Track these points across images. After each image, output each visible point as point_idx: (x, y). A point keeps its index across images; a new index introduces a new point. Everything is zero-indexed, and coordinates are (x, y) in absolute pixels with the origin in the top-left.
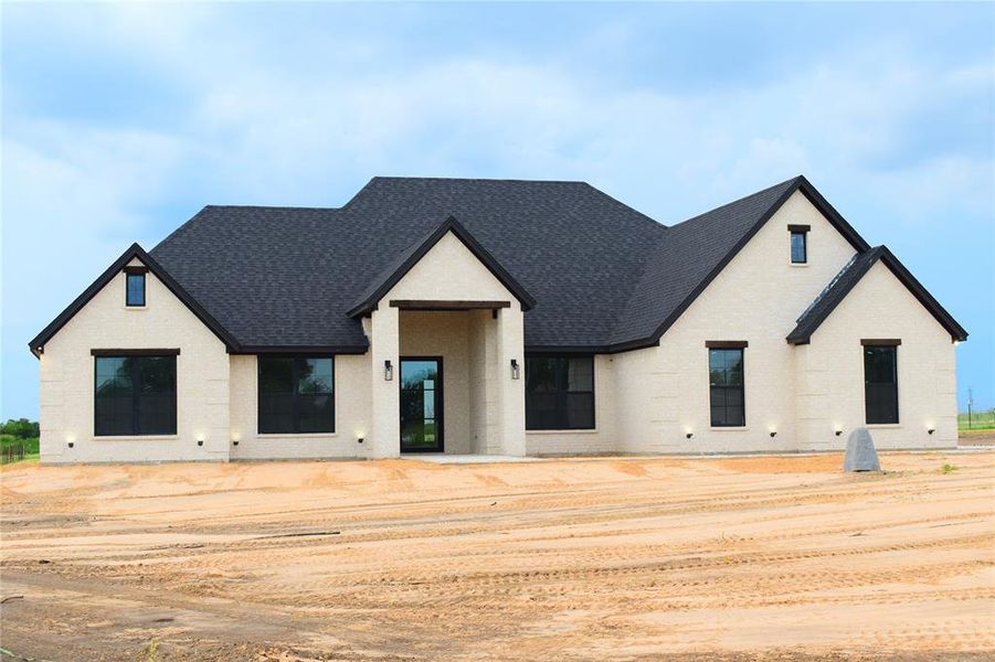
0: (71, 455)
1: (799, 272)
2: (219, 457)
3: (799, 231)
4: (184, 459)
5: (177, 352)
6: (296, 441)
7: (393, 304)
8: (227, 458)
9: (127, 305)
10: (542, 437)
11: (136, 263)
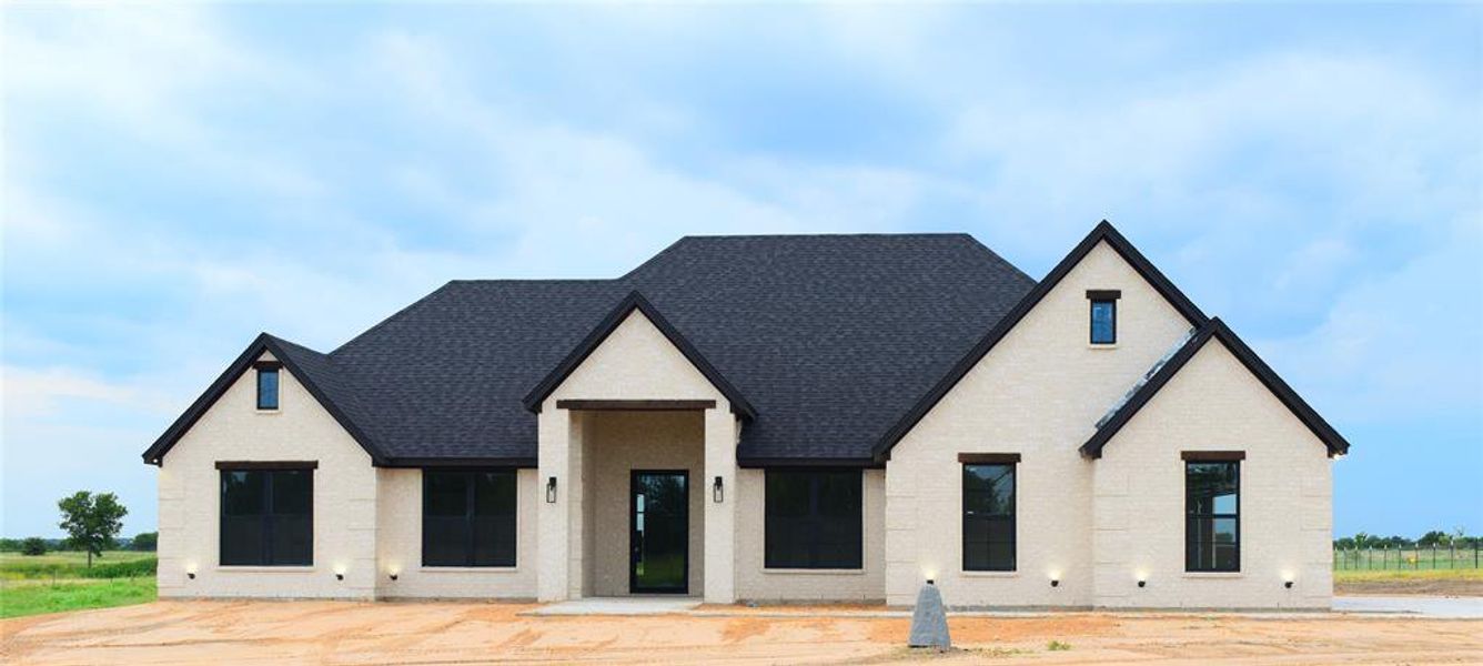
0: (191, 589)
1: (1103, 355)
2: (363, 594)
3: (1104, 299)
4: (322, 596)
5: (315, 465)
6: (467, 577)
7: (561, 404)
8: (372, 595)
9: (259, 407)
10: (788, 578)
11: (267, 357)
